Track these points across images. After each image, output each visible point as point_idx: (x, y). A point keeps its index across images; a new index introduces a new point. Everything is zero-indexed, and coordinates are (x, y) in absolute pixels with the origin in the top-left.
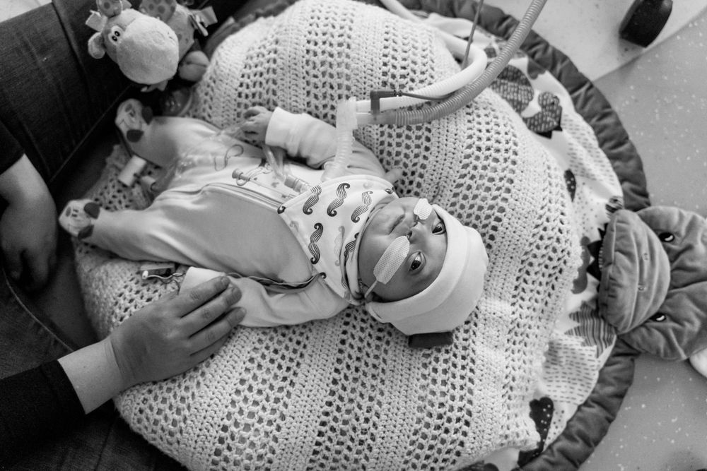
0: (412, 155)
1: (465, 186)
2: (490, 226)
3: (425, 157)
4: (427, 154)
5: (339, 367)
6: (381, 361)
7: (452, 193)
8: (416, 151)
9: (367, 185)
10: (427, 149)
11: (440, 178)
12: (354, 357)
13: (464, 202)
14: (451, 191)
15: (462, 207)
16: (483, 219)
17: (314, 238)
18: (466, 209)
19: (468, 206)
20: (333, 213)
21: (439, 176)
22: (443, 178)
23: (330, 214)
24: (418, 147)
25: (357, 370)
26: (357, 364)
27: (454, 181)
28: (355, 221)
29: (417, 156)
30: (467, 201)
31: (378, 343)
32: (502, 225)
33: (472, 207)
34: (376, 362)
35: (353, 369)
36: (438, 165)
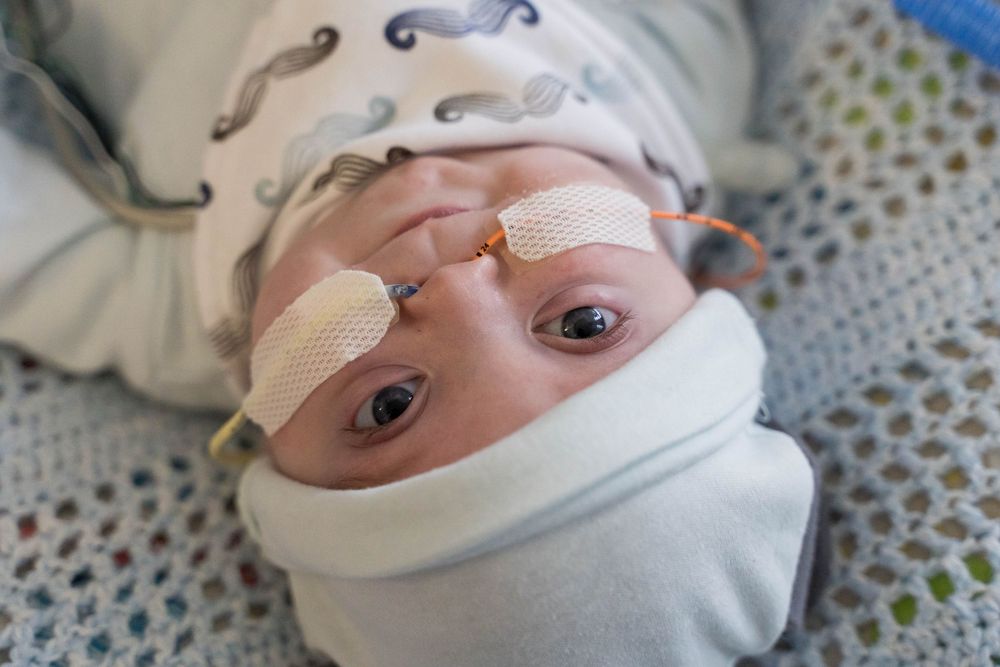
0: (892, 147)
1: (972, 365)
2: (933, 563)
3: (927, 186)
4: (942, 178)
5: (47, 520)
6: (176, 628)
7: (906, 356)
8: (918, 144)
9: (598, 78)
10: (958, 164)
11: (912, 282)
12: (117, 541)
13: (920, 414)
14: (911, 346)
15: (901, 424)
16: (932, 519)
17: (283, 65)
18: (907, 442)
19: (922, 434)
20: (403, 35)
21: (915, 271)
22: (924, 291)
23: (391, 33)
24: (935, 134)
25: (81, 579)
26: (102, 565)
27: (949, 325)
28: (440, 113)
29: (905, 161)
30: (934, 417)
31: (231, 578)
32: (976, 596)
33: (932, 449)
34: (158, 613)
35: (72, 566)
36: (945, 238)
